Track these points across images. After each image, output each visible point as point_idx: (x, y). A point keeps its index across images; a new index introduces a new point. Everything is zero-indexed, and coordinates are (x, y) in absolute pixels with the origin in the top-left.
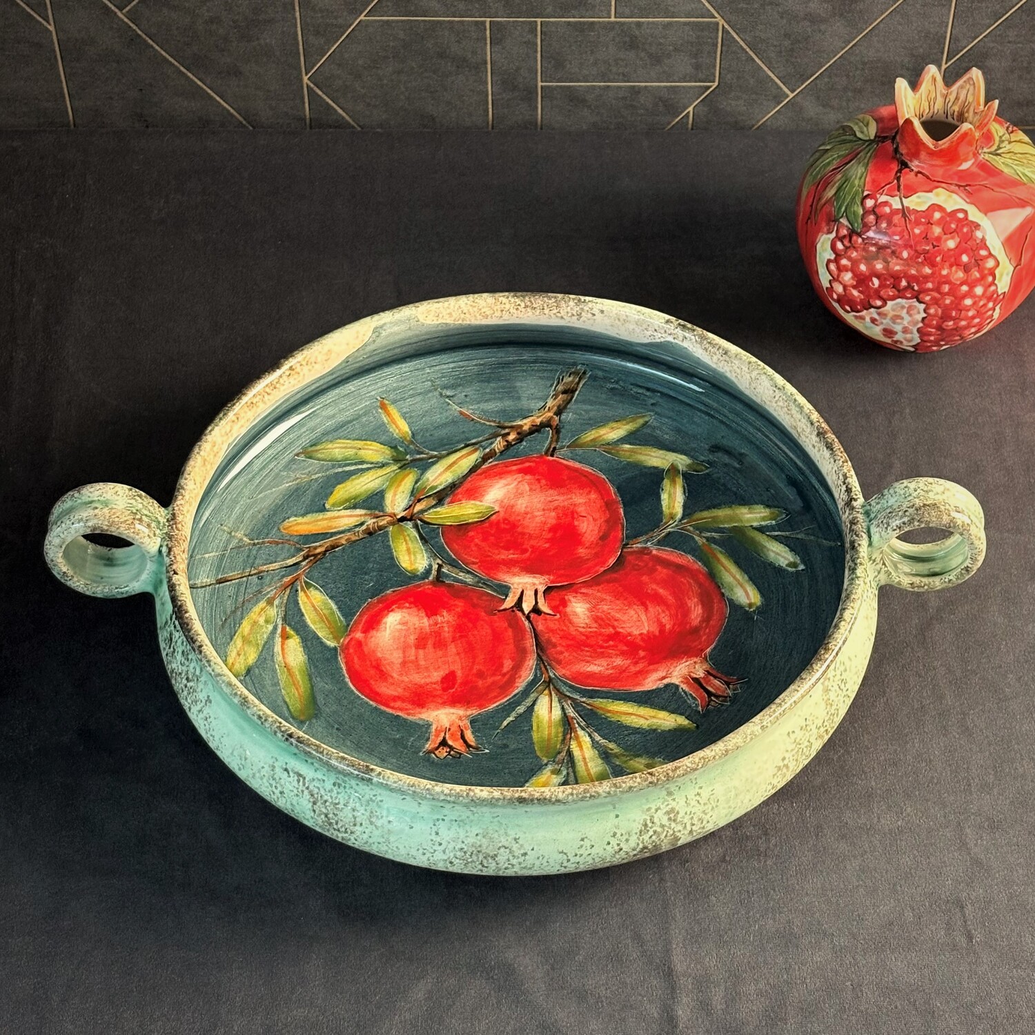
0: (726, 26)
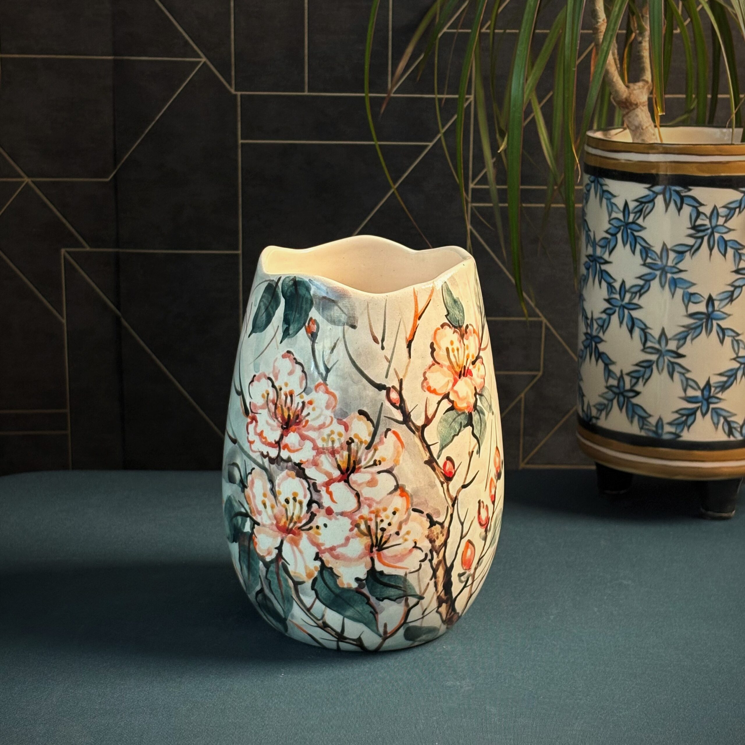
0: (548, 324)
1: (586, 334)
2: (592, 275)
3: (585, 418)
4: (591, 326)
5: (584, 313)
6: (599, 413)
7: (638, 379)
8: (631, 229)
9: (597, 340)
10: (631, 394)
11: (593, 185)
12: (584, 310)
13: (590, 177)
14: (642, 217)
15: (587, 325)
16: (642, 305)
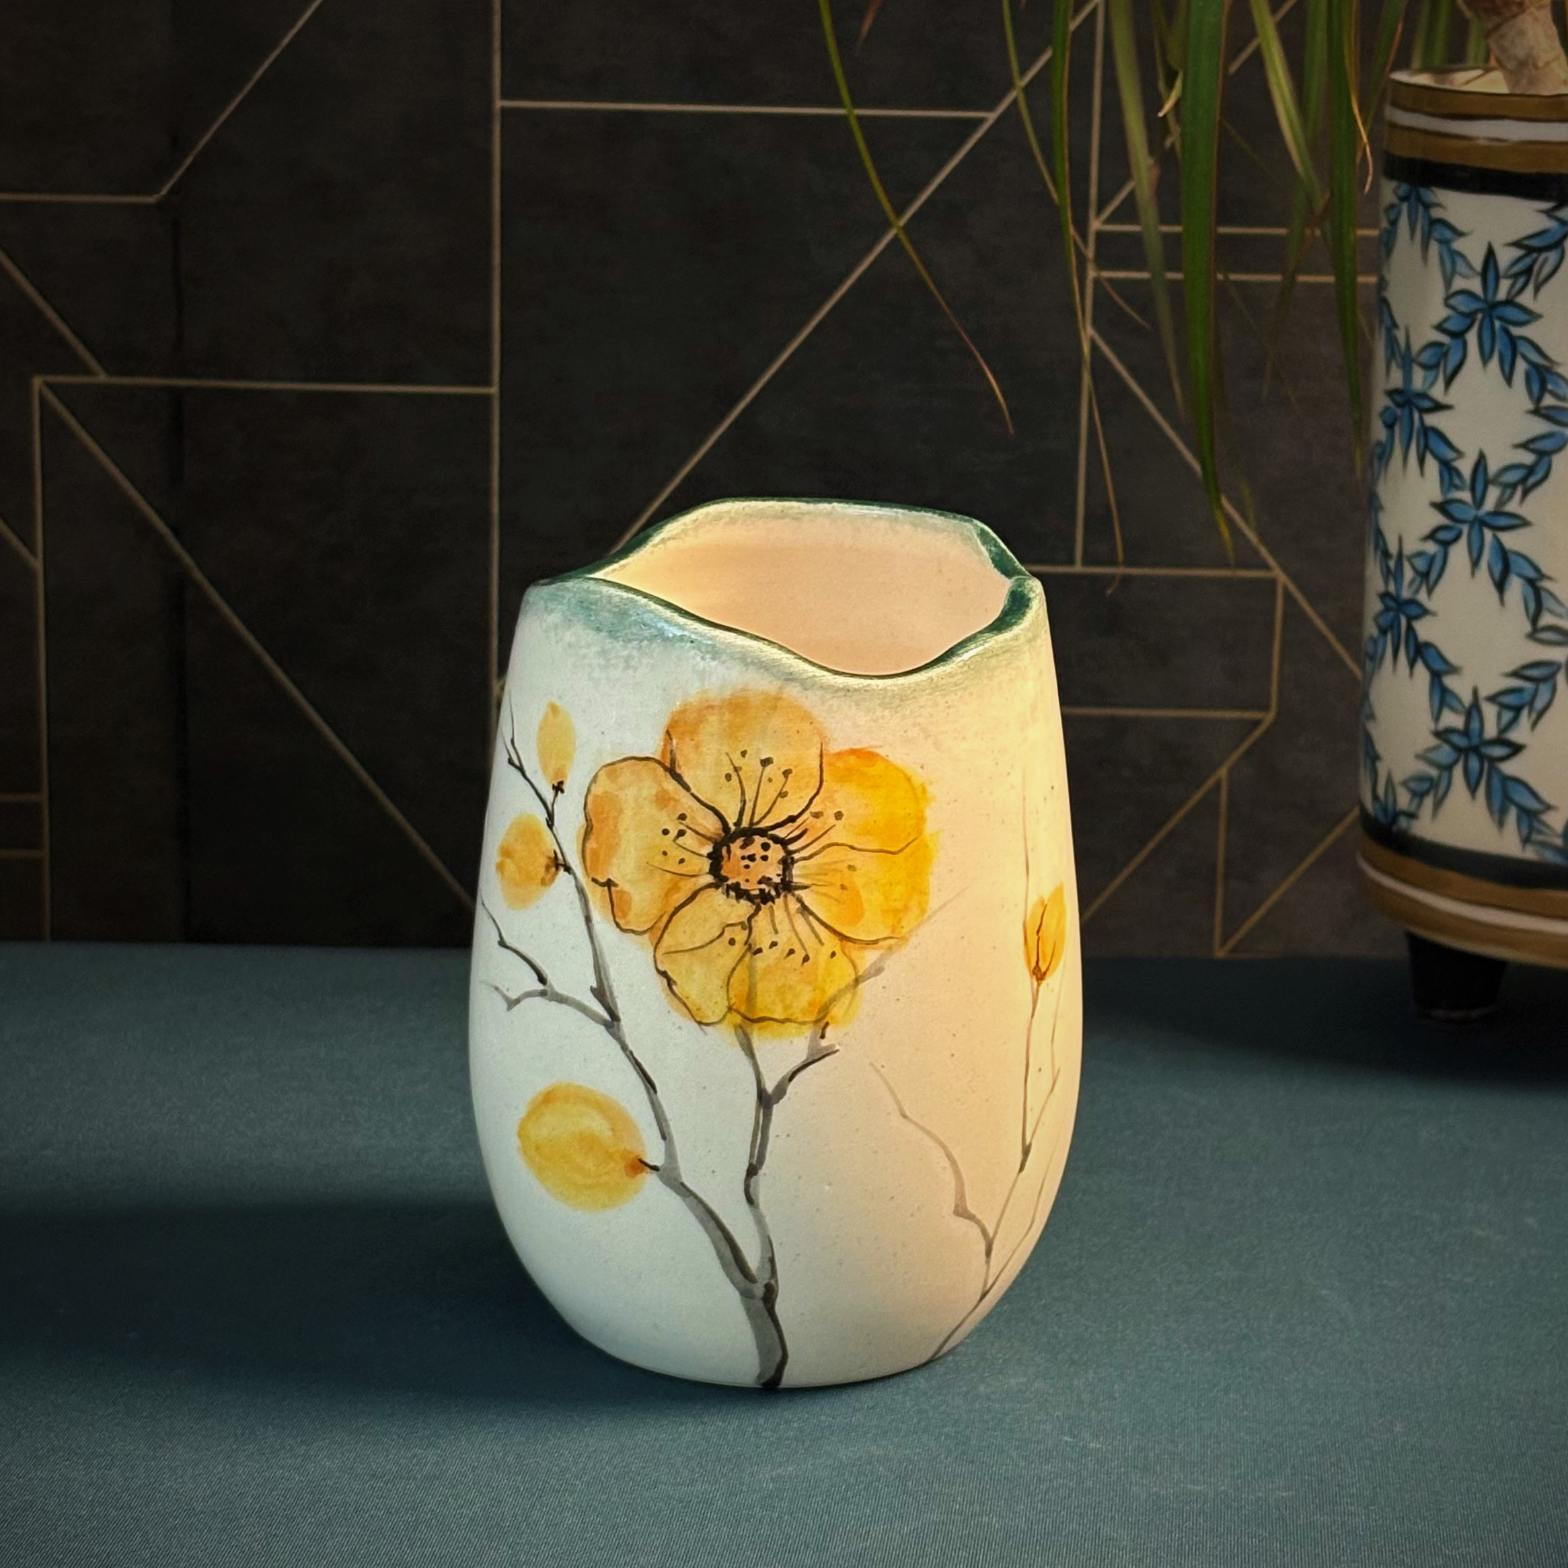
1: (1385, 596)
2: (1401, 441)
3: (1382, 819)
4: (1397, 575)
5: (1381, 543)
6: (1416, 801)
7: (1517, 710)
8: (1501, 318)
9: (1413, 610)
10: (1498, 751)
11: (1405, 207)
12: (1379, 533)
13: (1398, 187)
14: (1530, 288)
15: (1387, 574)
16: (1529, 518)
